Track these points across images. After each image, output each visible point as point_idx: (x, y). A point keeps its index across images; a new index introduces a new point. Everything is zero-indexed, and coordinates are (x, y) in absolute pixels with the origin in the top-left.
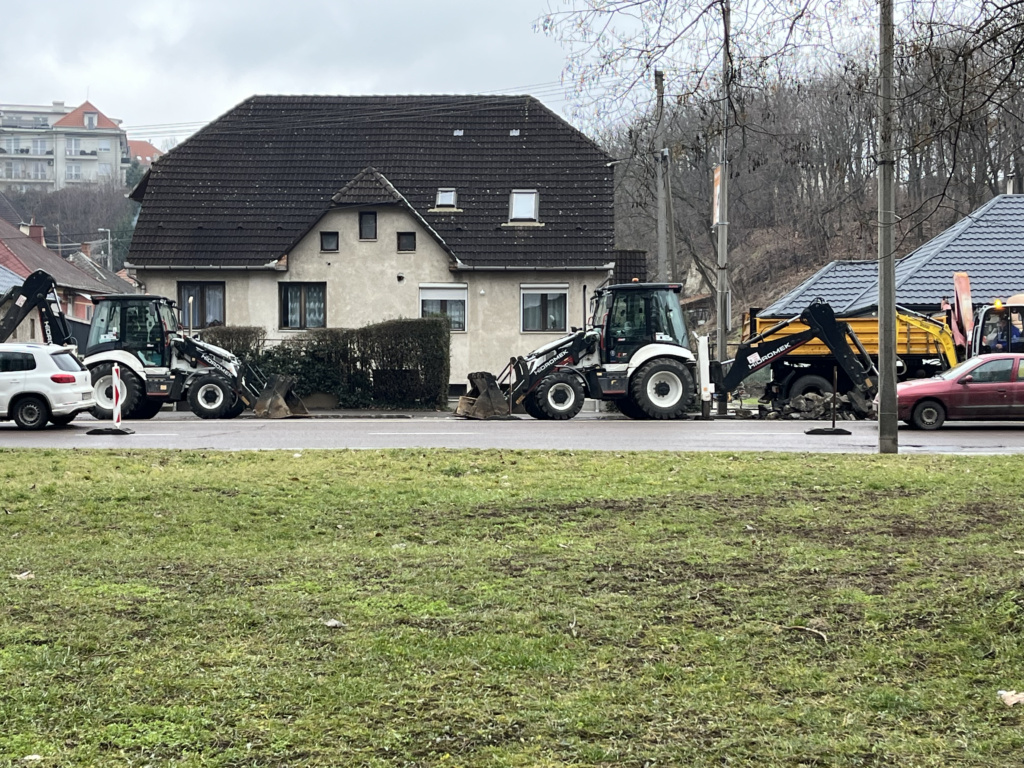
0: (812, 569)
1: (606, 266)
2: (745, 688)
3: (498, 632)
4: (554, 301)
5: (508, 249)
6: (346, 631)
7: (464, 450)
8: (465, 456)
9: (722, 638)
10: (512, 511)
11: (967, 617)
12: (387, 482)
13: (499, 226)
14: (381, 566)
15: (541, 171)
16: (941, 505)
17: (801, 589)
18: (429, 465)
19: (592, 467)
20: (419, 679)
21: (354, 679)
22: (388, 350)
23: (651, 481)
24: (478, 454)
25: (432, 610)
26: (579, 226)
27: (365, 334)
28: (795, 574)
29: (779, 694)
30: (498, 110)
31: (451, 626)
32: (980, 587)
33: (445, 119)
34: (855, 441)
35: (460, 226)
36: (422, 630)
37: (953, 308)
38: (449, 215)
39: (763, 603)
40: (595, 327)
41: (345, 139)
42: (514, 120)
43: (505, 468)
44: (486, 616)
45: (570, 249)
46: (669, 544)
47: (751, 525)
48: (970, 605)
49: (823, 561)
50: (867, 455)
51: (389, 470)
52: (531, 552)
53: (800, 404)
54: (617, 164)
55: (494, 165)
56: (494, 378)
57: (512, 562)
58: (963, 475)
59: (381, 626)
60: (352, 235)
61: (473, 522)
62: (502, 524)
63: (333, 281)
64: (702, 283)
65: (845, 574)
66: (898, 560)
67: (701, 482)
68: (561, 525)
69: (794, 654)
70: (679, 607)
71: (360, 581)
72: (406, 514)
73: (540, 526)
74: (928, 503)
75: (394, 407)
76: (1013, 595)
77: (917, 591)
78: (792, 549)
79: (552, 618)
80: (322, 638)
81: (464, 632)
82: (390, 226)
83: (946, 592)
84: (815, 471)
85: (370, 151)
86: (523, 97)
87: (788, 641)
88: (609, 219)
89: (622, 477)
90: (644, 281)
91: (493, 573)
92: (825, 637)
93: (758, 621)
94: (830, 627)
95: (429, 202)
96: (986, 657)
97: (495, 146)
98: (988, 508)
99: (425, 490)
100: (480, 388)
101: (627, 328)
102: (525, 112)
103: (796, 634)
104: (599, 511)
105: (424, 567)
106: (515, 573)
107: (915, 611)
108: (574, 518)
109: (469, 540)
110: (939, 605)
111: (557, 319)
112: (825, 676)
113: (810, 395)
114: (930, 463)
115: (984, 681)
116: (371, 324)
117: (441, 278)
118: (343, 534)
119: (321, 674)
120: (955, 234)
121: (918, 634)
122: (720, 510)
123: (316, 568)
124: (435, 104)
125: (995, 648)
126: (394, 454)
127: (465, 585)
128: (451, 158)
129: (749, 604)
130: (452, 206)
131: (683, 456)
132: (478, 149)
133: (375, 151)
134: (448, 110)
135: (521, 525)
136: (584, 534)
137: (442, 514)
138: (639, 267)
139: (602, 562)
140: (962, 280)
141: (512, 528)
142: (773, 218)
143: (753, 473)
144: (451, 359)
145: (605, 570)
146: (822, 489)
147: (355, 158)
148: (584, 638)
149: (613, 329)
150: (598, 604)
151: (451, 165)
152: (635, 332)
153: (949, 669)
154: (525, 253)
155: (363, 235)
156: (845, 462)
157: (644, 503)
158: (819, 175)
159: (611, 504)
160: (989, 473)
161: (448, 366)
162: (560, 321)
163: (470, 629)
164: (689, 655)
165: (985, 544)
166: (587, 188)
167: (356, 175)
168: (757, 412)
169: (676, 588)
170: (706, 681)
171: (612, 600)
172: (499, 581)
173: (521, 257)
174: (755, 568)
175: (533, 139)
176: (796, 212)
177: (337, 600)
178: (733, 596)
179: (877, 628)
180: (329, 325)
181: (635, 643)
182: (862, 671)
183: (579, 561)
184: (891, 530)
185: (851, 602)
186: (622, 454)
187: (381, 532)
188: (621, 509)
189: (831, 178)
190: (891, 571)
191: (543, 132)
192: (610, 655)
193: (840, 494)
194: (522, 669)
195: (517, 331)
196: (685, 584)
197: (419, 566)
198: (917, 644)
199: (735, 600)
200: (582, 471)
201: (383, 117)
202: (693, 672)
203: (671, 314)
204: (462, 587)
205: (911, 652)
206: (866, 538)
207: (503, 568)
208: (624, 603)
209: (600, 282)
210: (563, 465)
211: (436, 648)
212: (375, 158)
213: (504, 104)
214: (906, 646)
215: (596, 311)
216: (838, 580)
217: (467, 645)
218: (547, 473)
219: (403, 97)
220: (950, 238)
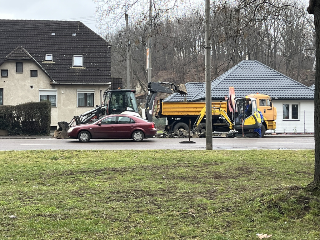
0: (188, 192)
1: (108, 83)
2: (169, 236)
3: (76, 218)
4: (89, 96)
5: (72, 77)
6: (18, 219)
7: (58, 150)
8: (59, 152)
9: (158, 218)
10: (78, 172)
11: (243, 207)
12: (29, 163)
13: (69, 68)
14: (30, 194)
15: (84, 49)
16: (229, 168)
17: (184, 199)
18: (45, 156)
19: (106, 156)
20: (47, 237)
21: (22, 238)
22: (27, 113)
23: (128, 161)
24: (63, 152)
25: (50, 210)
26: (98, 69)
27: (18, 108)
28: (182, 194)
29: (181, 237)
30: (68, 26)
31: (58, 216)
32: (247, 197)
33: (48, 29)
34: (197, 146)
35: (54, 68)
36: (47, 218)
37: (229, 99)
38: (50, 64)
39: (172, 204)
40: (105, 105)
41: (10, 35)
42: (74, 30)
43: (74, 157)
44: (71, 212)
45: (95, 77)
46: (136, 183)
47: (164, 176)
48: (244, 203)
49: (191, 188)
50: (202, 150)
51: (30, 158)
52: (86, 188)
53: (177, 132)
54: (112, 47)
55: (67, 46)
56: (68, 124)
57: (79, 192)
58: (236, 157)
59: (31, 217)
60: (13, 71)
61: (63, 177)
62: (74, 177)
63: (6, 88)
64: (141, 90)
65: (199, 193)
66: (217, 187)
67: (146, 161)
68: (96, 178)
69: (185, 222)
70: (142, 206)
71: (22, 200)
72: (38, 174)
73: (88, 178)
74: (225, 167)
75: (30, 134)
76: (259, 199)
77: (224, 198)
78: (180, 184)
79: (96, 212)
80: (9, 222)
81: (63, 218)
82: (28, 68)
83: (235, 199)
84: (185, 156)
85: (20, 40)
86: (77, 22)
87: (182, 218)
88: (109, 66)
89: (117, 160)
90: (122, 89)
91: (72, 196)
92: (195, 216)
93: (171, 211)
94: (196, 212)
95: (42, 59)
96: (251, 222)
97: (67, 39)
98: (245, 168)
99: (44, 165)
100: (62, 127)
101: (116, 106)
102: (78, 27)
103: (185, 215)
104: (109, 172)
105: (46, 194)
106: (80, 196)
107: (225, 206)
108: (101, 175)
109: (62, 184)
110: (233, 203)
111: (91, 102)
112: (196, 230)
113: (181, 129)
114: (224, 153)
115: (251, 230)
116: (21, 104)
117: (47, 87)
118: (13, 183)
119: (9, 236)
120: (229, 73)
121: (227, 214)
122: (153, 171)
123: (4, 196)
124: (44, 23)
125: (253, 218)
126: (31, 152)
127: (62, 201)
128: (50, 43)
129: (167, 205)
130: (51, 61)
131: (139, 151)
132: (61, 40)
133: (22, 40)
134: (50, 26)
135: (81, 178)
136: (105, 181)
137: (51, 174)
138: (120, 84)
139: (113, 191)
140: (232, 89)
141: (78, 179)
142: (166, 67)
143: (164, 157)
144: (51, 117)
145: (114, 194)
146: (188, 163)
147: (15, 42)
148: (108, 219)
149: (111, 106)
150: (112, 206)
151: (50, 46)
152: (120, 107)
153: (239, 226)
154: (79, 78)
155: (18, 71)
156: (195, 153)
157: (126, 169)
158: (182, 52)
159: (114, 169)
160: (245, 156)
161: (50, 119)
162: (92, 103)
163: (65, 217)
164: (147, 224)
165: (246, 181)
166: (101, 55)
167: (15, 49)
168: (162, 136)
169: (140, 199)
170: (154, 234)
171: (118, 204)
172: (75, 199)
173: (77, 79)
174: (167, 191)
175: (81, 37)
176: (174, 65)
177: (13, 208)
178: (161, 202)
179: (212, 212)
180: (4, 104)
181: (127, 220)
182: (209, 228)
183: (104, 190)
184: (213, 177)
185: (203, 203)
186: (117, 151)
187: (28, 181)
188: (118, 171)
189: (186, 53)
190: (215, 191)
191: (84, 35)
192: (118, 225)
193: (195, 164)
194: (86, 231)
195: (75, 107)
196: (143, 198)
197: (44, 194)
198: (227, 218)
199: (162, 203)
200: (102, 157)
201: (25, 28)
202: (149, 231)
203: (132, 101)
204: (61, 201)
205: (225, 221)
206: (205, 180)
207: (76, 194)
208: (122, 206)
209: (106, 89)
210: (95, 155)
211: (52, 224)
212: (22, 42)
213: (70, 24)
214: (223, 218)
215: (105, 100)
216: (197, 195)
217: (65, 223)
218: (89, 159)
219: (33, 21)
220: (227, 75)
